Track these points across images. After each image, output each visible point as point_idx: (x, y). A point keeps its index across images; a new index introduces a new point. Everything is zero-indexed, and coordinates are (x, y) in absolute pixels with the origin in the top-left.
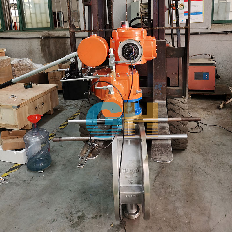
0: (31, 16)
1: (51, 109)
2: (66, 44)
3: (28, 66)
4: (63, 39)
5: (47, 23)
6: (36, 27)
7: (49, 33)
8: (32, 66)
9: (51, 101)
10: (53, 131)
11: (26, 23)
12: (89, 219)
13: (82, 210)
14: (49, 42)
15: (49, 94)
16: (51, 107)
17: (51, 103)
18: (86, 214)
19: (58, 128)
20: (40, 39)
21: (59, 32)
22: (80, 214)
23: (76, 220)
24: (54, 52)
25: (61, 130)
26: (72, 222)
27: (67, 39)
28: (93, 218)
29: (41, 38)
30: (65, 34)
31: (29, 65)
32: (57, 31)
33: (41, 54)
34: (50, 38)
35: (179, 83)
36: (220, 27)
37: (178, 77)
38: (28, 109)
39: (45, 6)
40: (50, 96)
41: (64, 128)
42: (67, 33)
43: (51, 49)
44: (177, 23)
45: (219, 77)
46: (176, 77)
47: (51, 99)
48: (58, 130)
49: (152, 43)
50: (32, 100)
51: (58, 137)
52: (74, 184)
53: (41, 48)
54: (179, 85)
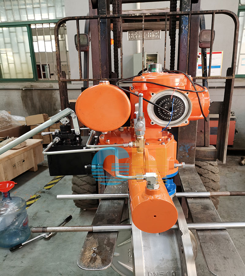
0: (9, 66)
1: (34, 166)
2: (53, 96)
3: (5, 119)
4: (49, 91)
5: (29, 73)
6: (16, 78)
7: (32, 84)
8: (10, 118)
9: (34, 157)
10: (36, 191)
11: (3, 73)
14: (32, 94)
15: (32, 150)
16: (34, 164)
17: (34, 159)
19: (43, 188)
20: (21, 91)
21: (44, 84)
24: (38, 104)
27: (54, 90)
29: (22, 89)
30: (51, 86)
31: (7, 118)
32: (41, 82)
33: (22, 106)
34: (33, 89)
35: (206, 142)
36: (241, 82)
37: (204, 135)
38: (4, 169)
39: (26, 56)
40: (33, 152)
41: (51, 188)
42: (55, 85)
43: (35, 101)
44: (204, 74)
45: (236, 131)
46: (202, 136)
47: (34, 155)
48: (44, 191)
49: (203, 95)
50: (9, 158)
51: (44, 199)
52: (66, 264)
53: (22, 100)
54: (206, 144)
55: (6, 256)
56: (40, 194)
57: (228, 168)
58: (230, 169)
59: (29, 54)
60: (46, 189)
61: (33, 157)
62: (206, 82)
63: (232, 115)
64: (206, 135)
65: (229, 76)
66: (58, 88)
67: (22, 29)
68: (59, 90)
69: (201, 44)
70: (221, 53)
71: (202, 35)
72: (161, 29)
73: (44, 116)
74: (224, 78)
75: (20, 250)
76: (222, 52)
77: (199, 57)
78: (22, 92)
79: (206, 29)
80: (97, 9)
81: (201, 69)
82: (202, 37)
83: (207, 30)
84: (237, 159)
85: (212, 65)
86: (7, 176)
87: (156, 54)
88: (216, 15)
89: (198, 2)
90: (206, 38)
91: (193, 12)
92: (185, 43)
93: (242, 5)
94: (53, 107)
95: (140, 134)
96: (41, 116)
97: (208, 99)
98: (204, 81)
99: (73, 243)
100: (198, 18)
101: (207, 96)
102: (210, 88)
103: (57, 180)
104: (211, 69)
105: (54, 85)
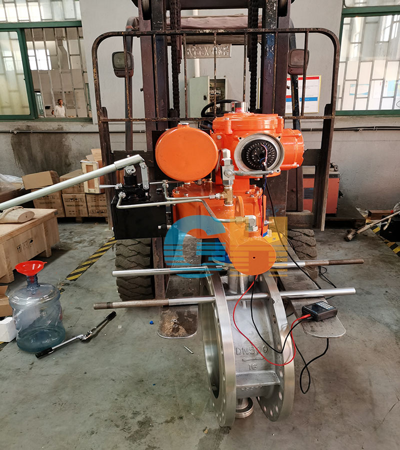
1: (46, 249)
4: (58, 135)
5: (23, 107)
6: (1, 114)
7: (28, 124)
9: (46, 236)
10: (56, 283)
12: (160, 425)
13: (144, 412)
14: (29, 139)
15: (43, 224)
16: (46, 246)
17: (46, 239)
18: (152, 417)
19: (66, 279)
20: (11, 135)
21: (49, 123)
22: (140, 418)
23: (136, 428)
24: (39, 156)
25: (72, 282)
26: (129, 433)
28: (167, 422)
29: (13, 133)
30: (60, 127)
32: (43, 121)
33: (14, 159)
34: (30, 132)
35: (298, 205)
36: (346, 121)
37: (296, 197)
38: (5, 251)
39: (17, 79)
40: (45, 228)
41: (77, 278)
42: (66, 125)
43: (34, 151)
44: (296, 111)
45: (340, 194)
46: (293, 197)
47: (45, 233)
48: (67, 282)
49: (296, 140)
50: (11, 235)
51: (70, 293)
52: (117, 368)
53: (13, 150)
54: (299, 208)
55: (33, 363)
56: (63, 287)
57: (329, 245)
58: (331, 246)
59: (23, 77)
60: (71, 280)
61: (44, 236)
62: (297, 122)
63: (335, 171)
64: (299, 195)
65: (327, 115)
66: (98, 131)
67: (9, 35)
68: (99, 134)
69: (291, 69)
70: (318, 78)
71: (292, 57)
72: (231, 43)
73: (52, 174)
74: (321, 118)
75: (50, 356)
76: (320, 77)
77: (289, 89)
78: (12, 137)
79: (297, 48)
80: (150, 21)
81: (291, 102)
82: (292, 59)
83: (298, 50)
84: (342, 232)
85: (305, 97)
86: (10, 262)
87: (224, 78)
88: (310, 34)
89: (286, 15)
90: (297, 60)
91: (281, 29)
92: (271, 69)
93: (347, 8)
94: (63, 160)
95: (228, 184)
96: (47, 175)
97: (302, 145)
98: (294, 121)
99: (123, 344)
100: (287, 36)
101: (301, 141)
102: (303, 130)
103: (85, 268)
104: (305, 102)
105: (64, 126)
